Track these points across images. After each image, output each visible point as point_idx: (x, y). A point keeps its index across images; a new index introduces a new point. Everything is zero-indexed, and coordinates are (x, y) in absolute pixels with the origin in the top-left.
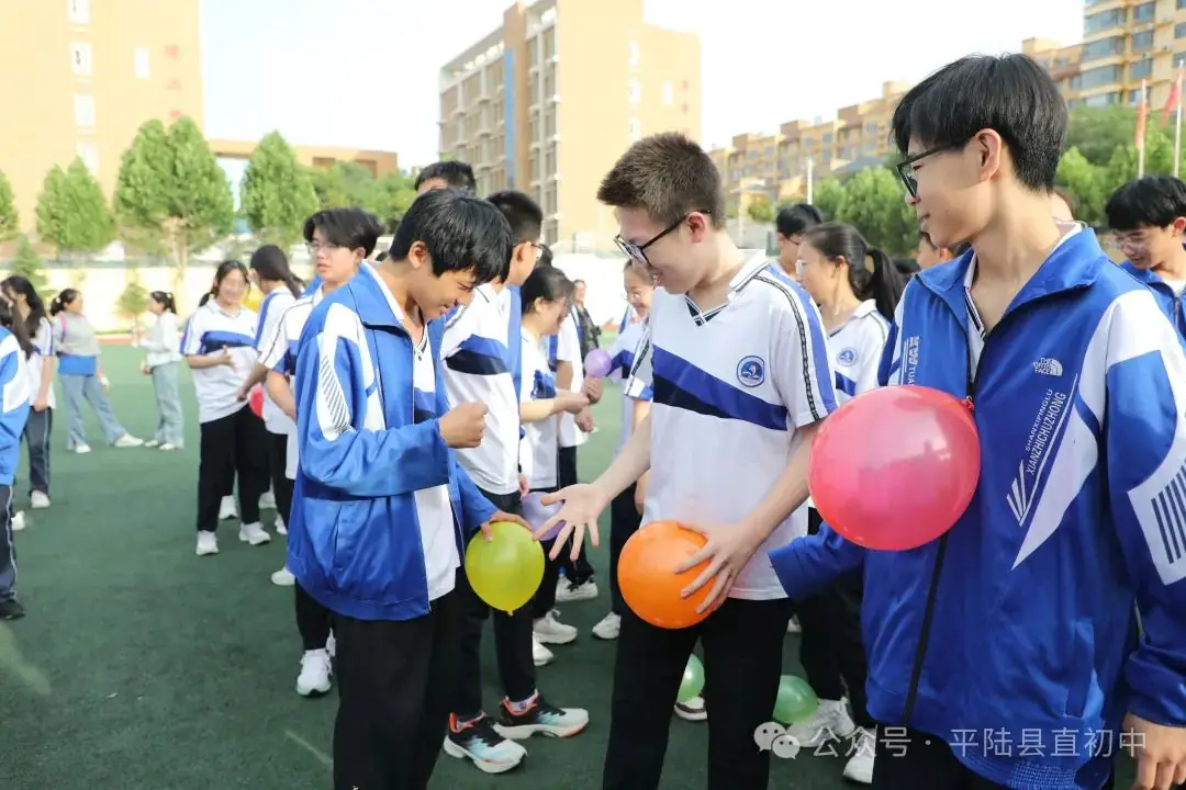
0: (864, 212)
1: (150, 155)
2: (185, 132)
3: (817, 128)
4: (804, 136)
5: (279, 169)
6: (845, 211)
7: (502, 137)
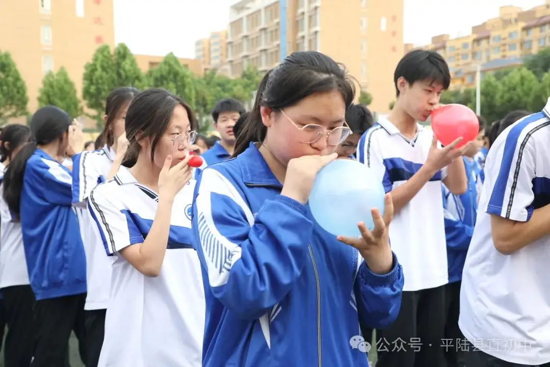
0: (515, 98)
1: (105, 65)
2: (123, 53)
3: (458, 39)
4: (448, 45)
5: (176, 74)
6: (502, 97)
7: (277, 52)
